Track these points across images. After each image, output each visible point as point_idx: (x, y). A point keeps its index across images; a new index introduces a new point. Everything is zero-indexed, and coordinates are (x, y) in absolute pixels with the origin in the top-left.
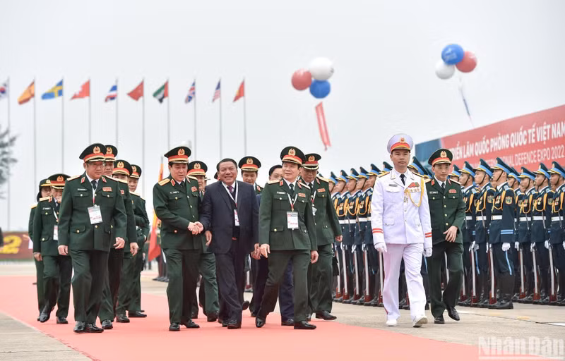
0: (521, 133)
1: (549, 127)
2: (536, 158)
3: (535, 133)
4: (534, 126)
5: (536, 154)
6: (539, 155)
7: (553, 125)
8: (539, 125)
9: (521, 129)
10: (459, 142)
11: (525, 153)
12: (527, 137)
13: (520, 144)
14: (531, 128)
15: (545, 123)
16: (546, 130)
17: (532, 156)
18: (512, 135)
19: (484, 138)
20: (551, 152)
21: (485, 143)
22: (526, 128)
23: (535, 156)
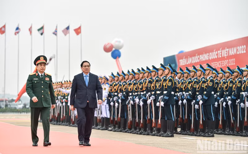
0: (214, 52)
1: (228, 50)
2: (221, 65)
3: (221, 52)
4: (221, 49)
5: (221, 63)
6: (223, 63)
7: (230, 49)
8: (223, 49)
9: (215, 51)
10: (184, 57)
11: (216, 62)
12: (217, 55)
13: (214, 58)
14: (219, 50)
15: (226, 48)
16: (227, 51)
17: (220, 64)
18: (210, 53)
19: (197, 55)
20: (229, 62)
21: (197, 57)
22: (217, 50)
23: (221, 64)
